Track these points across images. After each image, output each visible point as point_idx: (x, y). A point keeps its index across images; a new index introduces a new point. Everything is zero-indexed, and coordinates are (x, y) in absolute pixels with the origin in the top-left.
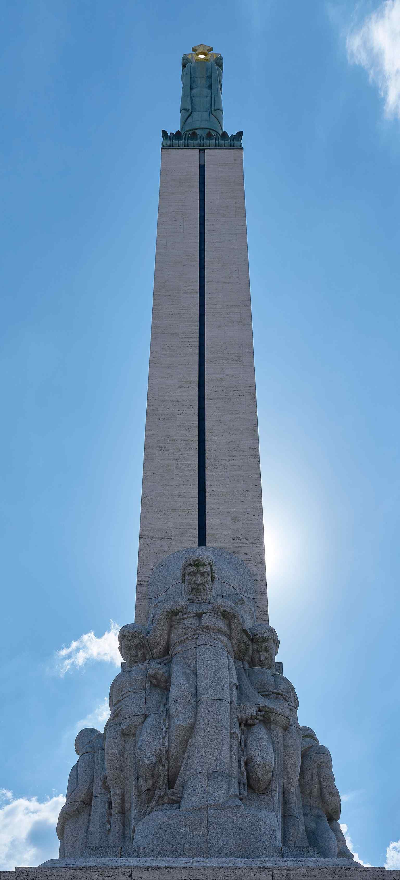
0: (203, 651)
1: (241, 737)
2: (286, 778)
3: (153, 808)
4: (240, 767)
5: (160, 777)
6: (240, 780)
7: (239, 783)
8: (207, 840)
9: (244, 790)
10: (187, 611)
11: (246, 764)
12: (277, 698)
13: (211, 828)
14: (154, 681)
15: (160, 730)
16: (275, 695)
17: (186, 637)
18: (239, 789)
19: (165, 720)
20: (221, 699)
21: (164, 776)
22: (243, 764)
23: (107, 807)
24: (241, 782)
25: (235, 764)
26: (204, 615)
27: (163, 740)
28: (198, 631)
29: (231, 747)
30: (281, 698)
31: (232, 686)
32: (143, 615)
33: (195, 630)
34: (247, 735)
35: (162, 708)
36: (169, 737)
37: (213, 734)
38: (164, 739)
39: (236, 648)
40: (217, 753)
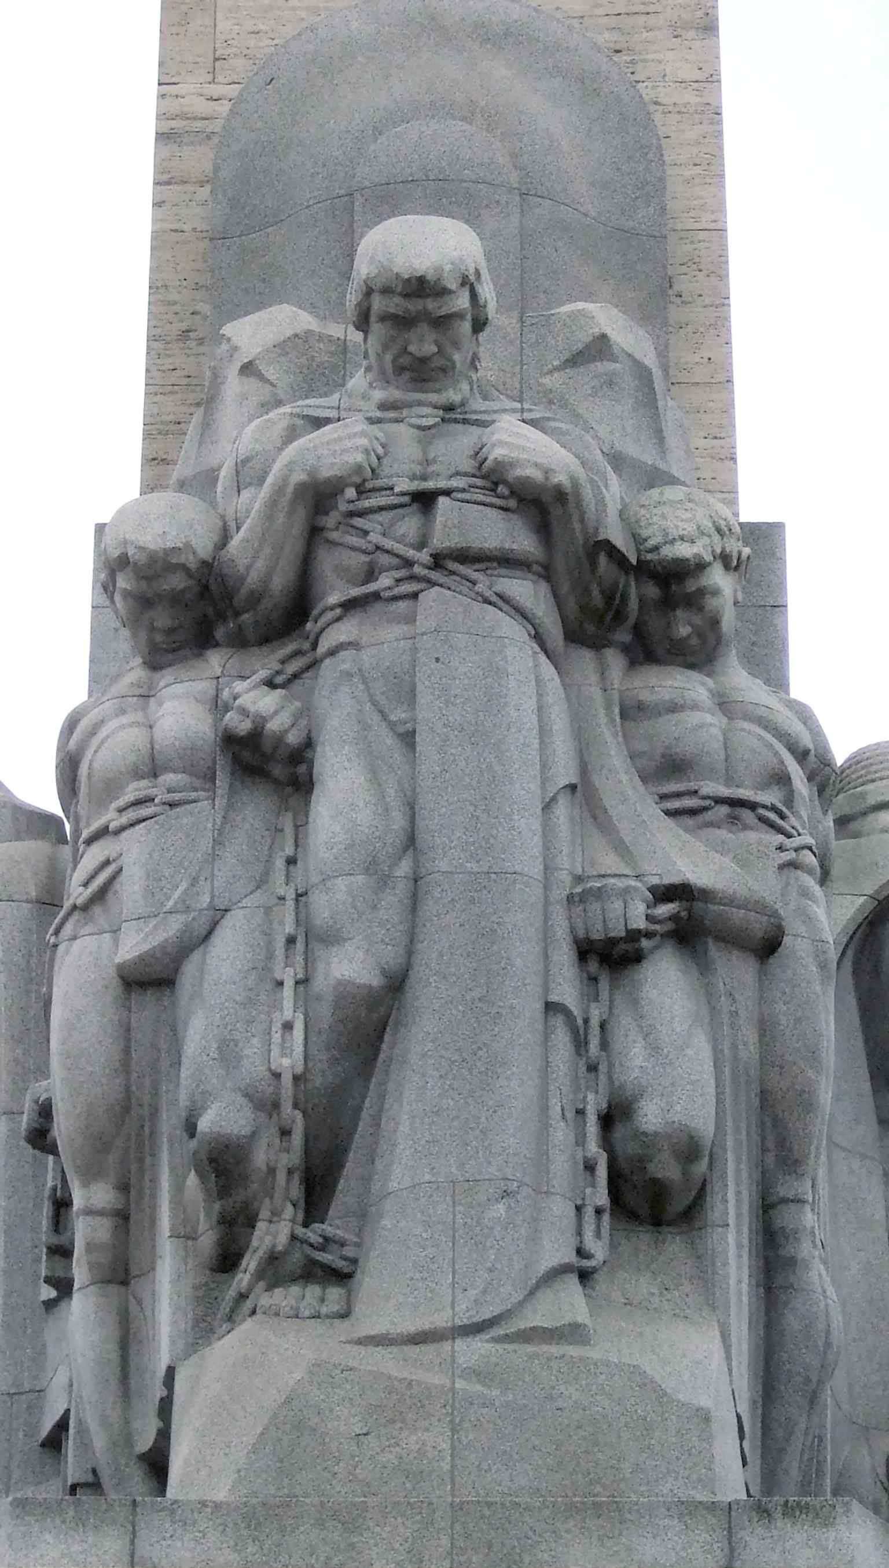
0: (437, 660)
1: (586, 1011)
2: (770, 1145)
3: (243, 1297)
4: (581, 1140)
5: (274, 1178)
6: (582, 1196)
7: (579, 1209)
8: (452, 1472)
9: (598, 1234)
10: (379, 483)
11: (607, 1121)
12: (733, 820)
13: (466, 1425)
14: (246, 754)
15: (269, 986)
16: (724, 810)
17: (372, 587)
18: (579, 1233)
19: (291, 941)
20: (509, 870)
21: (290, 1172)
22: (592, 1127)
23: (45, 1223)
24: (584, 1205)
25: (561, 1133)
26: (442, 500)
27: (283, 1036)
28: (417, 569)
29: (546, 1069)
30: (747, 815)
31: (554, 799)
32: (185, 283)
33: (408, 563)
34: (611, 1001)
35: (279, 885)
36: (306, 1015)
37: (479, 1022)
38: (288, 1026)
39: (572, 605)
40: (491, 1103)
